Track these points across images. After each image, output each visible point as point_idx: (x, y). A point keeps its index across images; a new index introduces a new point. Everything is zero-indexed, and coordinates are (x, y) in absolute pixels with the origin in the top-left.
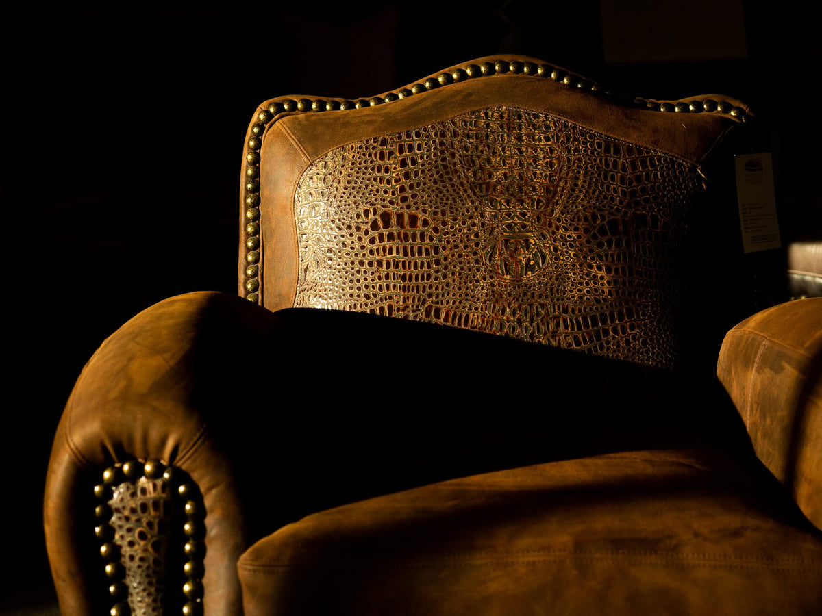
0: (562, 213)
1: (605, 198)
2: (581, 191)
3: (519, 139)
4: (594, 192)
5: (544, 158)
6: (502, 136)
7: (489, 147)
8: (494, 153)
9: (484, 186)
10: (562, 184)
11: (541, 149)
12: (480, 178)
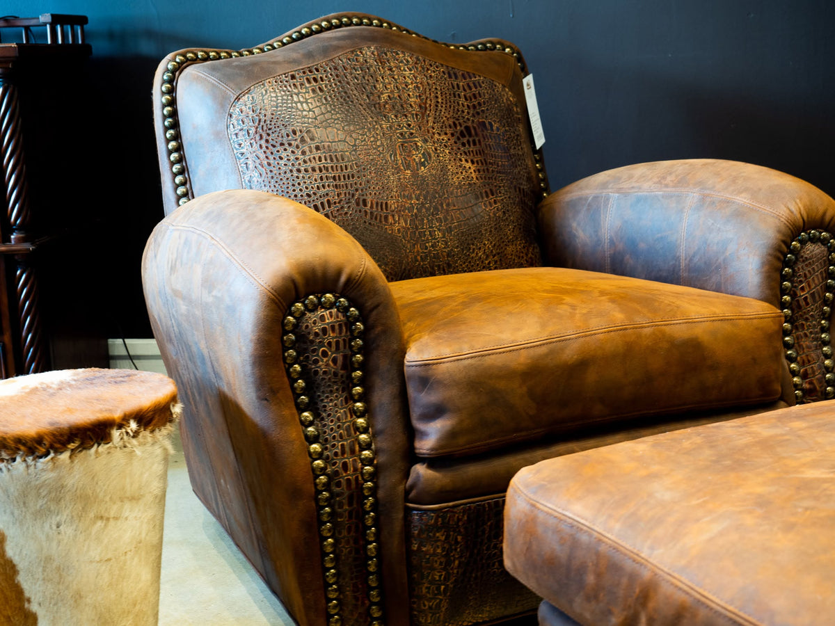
0: (434, 123)
1: (458, 110)
2: (442, 107)
3: (390, 69)
4: (450, 106)
5: (412, 83)
6: (379, 69)
7: (372, 76)
8: (377, 81)
9: (377, 106)
10: (429, 102)
11: (408, 77)
12: (373, 100)
